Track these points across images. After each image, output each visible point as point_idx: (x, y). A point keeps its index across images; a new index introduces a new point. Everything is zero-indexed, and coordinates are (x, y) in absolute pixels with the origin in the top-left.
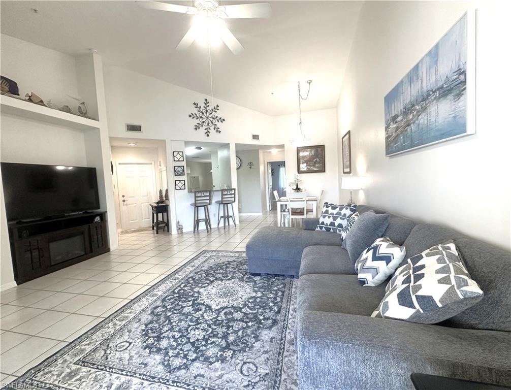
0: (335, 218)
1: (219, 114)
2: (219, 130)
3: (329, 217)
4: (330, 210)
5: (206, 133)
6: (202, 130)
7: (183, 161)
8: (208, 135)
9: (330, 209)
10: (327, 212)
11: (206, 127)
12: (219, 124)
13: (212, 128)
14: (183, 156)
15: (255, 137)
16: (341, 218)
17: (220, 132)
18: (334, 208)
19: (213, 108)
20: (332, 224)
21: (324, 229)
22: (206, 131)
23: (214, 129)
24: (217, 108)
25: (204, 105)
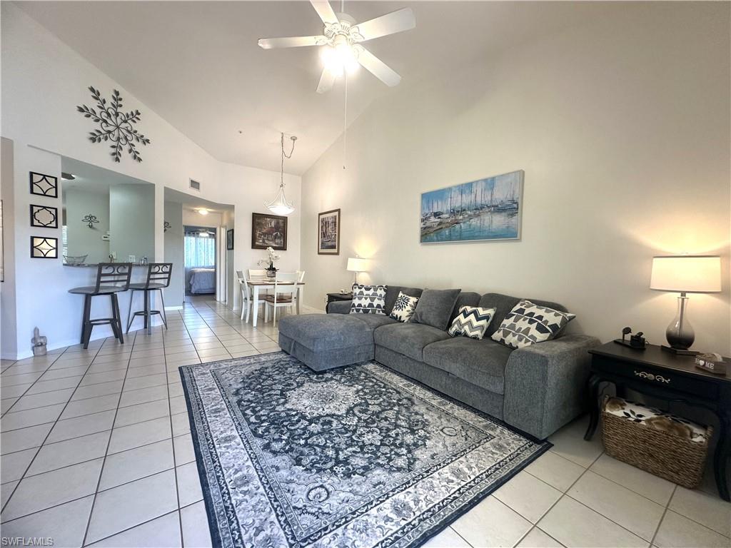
0: (372, 299)
1: (139, 127)
2: (138, 155)
3: (366, 299)
4: (366, 292)
5: (114, 154)
6: (106, 147)
7: (56, 197)
8: (117, 160)
9: (363, 289)
10: (361, 293)
11: (115, 144)
12: (139, 146)
13: (126, 148)
14: (56, 187)
15: (195, 184)
16: (379, 299)
17: (140, 160)
18: (368, 289)
19: (129, 113)
20: (371, 305)
21: (361, 311)
22: (113, 150)
23: (130, 151)
24: (135, 115)
25: (113, 101)
